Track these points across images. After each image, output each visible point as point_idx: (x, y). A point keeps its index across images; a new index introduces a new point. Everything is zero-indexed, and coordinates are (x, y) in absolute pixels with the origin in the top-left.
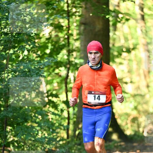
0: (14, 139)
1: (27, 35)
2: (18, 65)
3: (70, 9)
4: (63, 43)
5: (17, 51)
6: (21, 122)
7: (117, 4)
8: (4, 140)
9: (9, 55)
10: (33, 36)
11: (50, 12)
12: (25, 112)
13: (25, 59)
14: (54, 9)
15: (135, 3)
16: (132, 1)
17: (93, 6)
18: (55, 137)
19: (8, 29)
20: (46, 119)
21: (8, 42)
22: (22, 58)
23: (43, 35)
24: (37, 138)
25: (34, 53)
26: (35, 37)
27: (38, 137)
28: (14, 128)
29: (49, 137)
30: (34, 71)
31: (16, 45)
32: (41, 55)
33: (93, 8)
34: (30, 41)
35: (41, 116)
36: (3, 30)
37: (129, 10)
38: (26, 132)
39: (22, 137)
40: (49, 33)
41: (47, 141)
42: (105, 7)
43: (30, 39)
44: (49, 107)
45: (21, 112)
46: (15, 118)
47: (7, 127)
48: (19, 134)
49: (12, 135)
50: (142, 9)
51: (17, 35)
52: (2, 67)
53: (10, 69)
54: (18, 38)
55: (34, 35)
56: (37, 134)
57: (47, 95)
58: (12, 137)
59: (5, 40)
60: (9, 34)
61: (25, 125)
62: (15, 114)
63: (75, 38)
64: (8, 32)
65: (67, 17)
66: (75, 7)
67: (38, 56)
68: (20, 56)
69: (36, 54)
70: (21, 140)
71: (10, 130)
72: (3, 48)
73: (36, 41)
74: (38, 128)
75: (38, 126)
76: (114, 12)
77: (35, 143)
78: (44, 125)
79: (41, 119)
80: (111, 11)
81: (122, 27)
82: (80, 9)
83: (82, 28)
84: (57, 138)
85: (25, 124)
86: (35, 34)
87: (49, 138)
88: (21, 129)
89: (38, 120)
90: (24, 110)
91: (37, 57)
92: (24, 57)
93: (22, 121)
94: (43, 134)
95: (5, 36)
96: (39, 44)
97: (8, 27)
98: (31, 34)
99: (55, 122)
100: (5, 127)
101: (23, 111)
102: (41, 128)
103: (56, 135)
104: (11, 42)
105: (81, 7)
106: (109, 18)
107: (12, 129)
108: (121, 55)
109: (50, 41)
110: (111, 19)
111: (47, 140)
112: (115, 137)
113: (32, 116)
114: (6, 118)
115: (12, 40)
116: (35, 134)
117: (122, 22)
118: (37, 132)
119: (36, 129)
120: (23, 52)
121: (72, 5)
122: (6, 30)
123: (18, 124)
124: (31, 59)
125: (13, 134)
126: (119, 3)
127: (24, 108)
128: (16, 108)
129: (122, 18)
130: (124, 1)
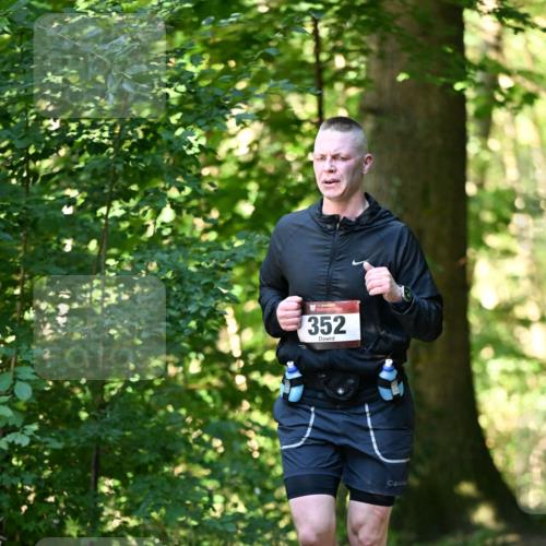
0: (125, 523)
1: (171, 152)
2: (140, 257)
3: (324, 57)
4: (300, 179)
5: (137, 209)
6: (151, 463)
7: (492, 40)
8: (88, 524)
9: (106, 224)
10: (193, 156)
11: (255, 70)
12: (164, 426)
13: (166, 237)
14: (268, 58)
17: (409, 49)
18: (272, 515)
19: (103, 131)
20: (242, 453)
21: (103, 175)
22: (154, 234)
23: (230, 151)
24: (207, 517)
25: (196, 216)
26: (201, 159)
27: (213, 514)
28: (125, 482)
29: (252, 514)
30: (196, 280)
31: (134, 187)
32: (221, 222)
33: (406, 55)
34: (184, 172)
35: (222, 439)
36: (88, 133)
37: (534, 59)
38: (167, 495)
39: (154, 514)
40: (250, 146)
41: (244, 530)
42: (449, 50)
43: (183, 167)
44: (250, 410)
45: (150, 426)
46: (130, 447)
47: (102, 478)
48: (143, 506)
49: (117, 506)
51: (136, 150)
52: (81, 265)
53: (111, 271)
54: (141, 161)
55: (197, 150)
56: (209, 505)
57: (242, 363)
58: (118, 514)
59: (95, 171)
60: (107, 146)
61: (163, 474)
62: (128, 433)
64: (105, 141)
65: (313, 89)
66: (344, 52)
67: (209, 225)
68: (148, 226)
69: (205, 220)
70: (150, 527)
71: (113, 492)
72: (87, 199)
73: (205, 172)
74: (211, 484)
75: (209, 477)
76: (481, 67)
77: (200, 538)
78: (234, 472)
79: (221, 450)
80: (471, 65)
81: (513, 122)
82: (363, 58)
83: (369, 126)
84: (280, 518)
85: (166, 469)
86: (200, 146)
87: (252, 518)
88: (152, 487)
89: (210, 455)
90: (160, 418)
91: (206, 231)
92: (160, 230)
93: (153, 459)
94: (229, 505)
95: (94, 157)
96: (216, 183)
97: (102, 122)
98: (185, 147)
99: (272, 461)
100: (93, 479)
101: (158, 425)
102: (223, 485)
103: (276, 509)
104: (116, 177)
105: (365, 52)
106: (463, 90)
107: (120, 488)
108: (507, 222)
109: (254, 174)
110: (470, 93)
111: (242, 525)
112: (484, 515)
113: (191, 441)
114: (98, 449)
115: (120, 167)
116: (201, 506)
117: (510, 105)
118: (206, 499)
119: (205, 488)
120: (158, 212)
121: (331, 44)
122: (95, 135)
123: (140, 470)
124: (187, 239)
125: (120, 504)
126: (499, 37)
127: (161, 413)
128: (135, 413)
129: (510, 90)
130: (517, 30)
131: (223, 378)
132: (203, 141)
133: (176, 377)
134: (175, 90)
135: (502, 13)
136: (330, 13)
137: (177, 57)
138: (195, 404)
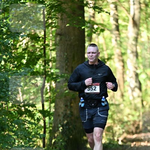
1: (4, 45)
3: (46, 20)
4: (39, 53)
7: (91, 14)
10: (9, 47)
12: (2, 121)
13: (2, 69)
15: (110, 14)
16: (107, 12)
17: (69, 17)
18: (31, 145)
20: (23, 128)
23: (20, 45)
25: (11, 63)
26: (12, 47)
27: (15, 145)
29: (26, 145)
32: (17, 65)
33: (68, 19)
34: (7, 52)
35: (17, 125)
37: (103, 21)
38: (3, 140)
40: (25, 44)
42: (80, 18)
43: (7, 50)
44: (25, 117)
50: (117, 20)
55: (11, 45)
56: (14, 143)
63: (51, 48)
66: (51, 18)
67: (14, 66)
69: (13, 64)
73: (13, 51)
74: (15, 137)
75: (14, 135)
76: (89, 22)
78: (21, 134)
79: (17, 127)
80: (86, 22)
81: (98, 38)
82: (57, 20)
83: (58, 38)
84: (34, 147)
85: (2, 133)
89: (14, 129)
90: (1, 119)
92: (1, 67)
94: (20, 143)
96: (16, 54)
98: (7, 44)
99: (32, 131)
102: (18, 137)
105: (57, 18)
106: (84, 29)
109: (26, 52)
110: (86, 30)
113: (9, 125)
116: (12, 143)
117: (97, 33)
118: (13, 141)
119: (13, 138)
121: (48, 16)
124: (8, 69)
126: (94, 14)
127: (1, 117)
129: (97, 28)
130: (99, 12)
131: (18, 108)
132: (12, 43)
133: (5, 107)
134: (5, 29)
135: (95, 8)
136: (47, 8)
137: (5, 19)
138: (10, 115)
